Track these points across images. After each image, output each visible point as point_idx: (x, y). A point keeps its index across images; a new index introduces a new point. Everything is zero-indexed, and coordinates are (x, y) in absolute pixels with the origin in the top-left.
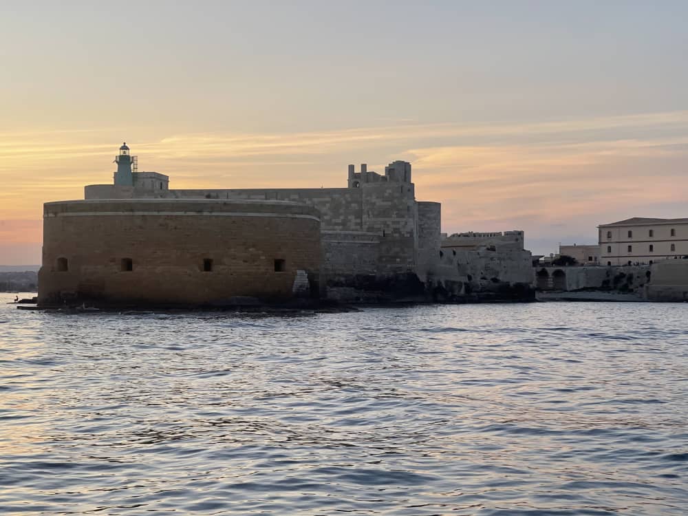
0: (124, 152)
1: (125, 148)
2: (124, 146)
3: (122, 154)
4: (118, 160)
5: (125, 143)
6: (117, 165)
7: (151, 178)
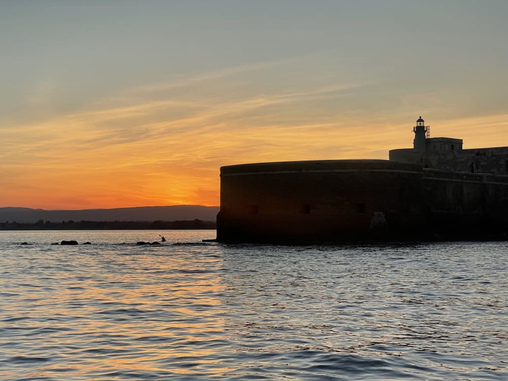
0: (420, 124)
1: (420, 120)
2: (420, 119)
3: (419, 125)
4: (415, 130)
5: (420, 117)
6: (414, 133)
7: (440, 142)
